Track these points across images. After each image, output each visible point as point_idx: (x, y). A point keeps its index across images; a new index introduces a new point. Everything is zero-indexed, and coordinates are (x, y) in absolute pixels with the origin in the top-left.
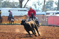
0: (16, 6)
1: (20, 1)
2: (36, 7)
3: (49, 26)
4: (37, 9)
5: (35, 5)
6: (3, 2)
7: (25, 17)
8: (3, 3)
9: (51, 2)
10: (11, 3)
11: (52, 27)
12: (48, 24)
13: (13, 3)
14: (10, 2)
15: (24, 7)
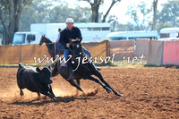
0: (84, 17)
1: (92, 4)
2: (135, 20)
3: (168, 66)
4: (140, 23)
5: (135, 15)
6: (52, 8)
7: (105, 45)
8: (51, 12)
9: (175, 6)
10: (71, 10)
11: (173, 70)
12: (164, 63)
13: (77, 10)
14: (69, 7)
15: (104, 21)
